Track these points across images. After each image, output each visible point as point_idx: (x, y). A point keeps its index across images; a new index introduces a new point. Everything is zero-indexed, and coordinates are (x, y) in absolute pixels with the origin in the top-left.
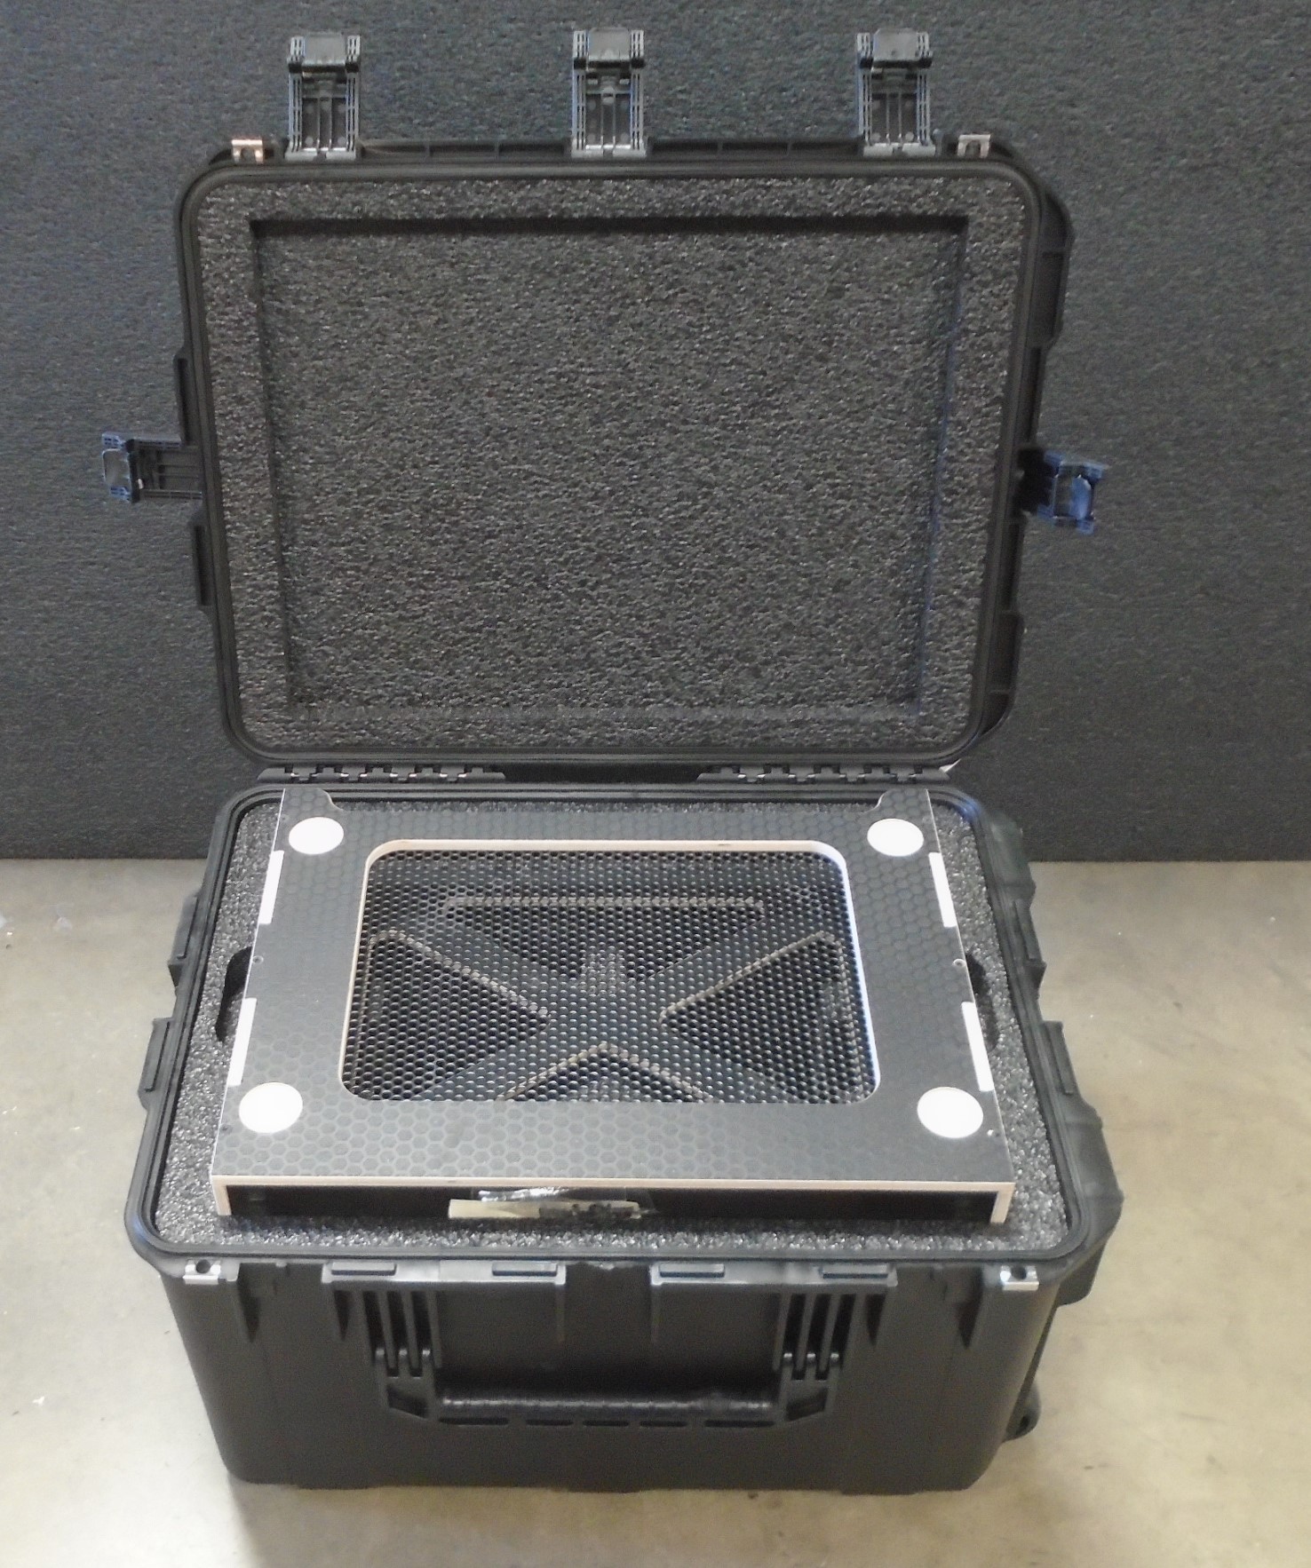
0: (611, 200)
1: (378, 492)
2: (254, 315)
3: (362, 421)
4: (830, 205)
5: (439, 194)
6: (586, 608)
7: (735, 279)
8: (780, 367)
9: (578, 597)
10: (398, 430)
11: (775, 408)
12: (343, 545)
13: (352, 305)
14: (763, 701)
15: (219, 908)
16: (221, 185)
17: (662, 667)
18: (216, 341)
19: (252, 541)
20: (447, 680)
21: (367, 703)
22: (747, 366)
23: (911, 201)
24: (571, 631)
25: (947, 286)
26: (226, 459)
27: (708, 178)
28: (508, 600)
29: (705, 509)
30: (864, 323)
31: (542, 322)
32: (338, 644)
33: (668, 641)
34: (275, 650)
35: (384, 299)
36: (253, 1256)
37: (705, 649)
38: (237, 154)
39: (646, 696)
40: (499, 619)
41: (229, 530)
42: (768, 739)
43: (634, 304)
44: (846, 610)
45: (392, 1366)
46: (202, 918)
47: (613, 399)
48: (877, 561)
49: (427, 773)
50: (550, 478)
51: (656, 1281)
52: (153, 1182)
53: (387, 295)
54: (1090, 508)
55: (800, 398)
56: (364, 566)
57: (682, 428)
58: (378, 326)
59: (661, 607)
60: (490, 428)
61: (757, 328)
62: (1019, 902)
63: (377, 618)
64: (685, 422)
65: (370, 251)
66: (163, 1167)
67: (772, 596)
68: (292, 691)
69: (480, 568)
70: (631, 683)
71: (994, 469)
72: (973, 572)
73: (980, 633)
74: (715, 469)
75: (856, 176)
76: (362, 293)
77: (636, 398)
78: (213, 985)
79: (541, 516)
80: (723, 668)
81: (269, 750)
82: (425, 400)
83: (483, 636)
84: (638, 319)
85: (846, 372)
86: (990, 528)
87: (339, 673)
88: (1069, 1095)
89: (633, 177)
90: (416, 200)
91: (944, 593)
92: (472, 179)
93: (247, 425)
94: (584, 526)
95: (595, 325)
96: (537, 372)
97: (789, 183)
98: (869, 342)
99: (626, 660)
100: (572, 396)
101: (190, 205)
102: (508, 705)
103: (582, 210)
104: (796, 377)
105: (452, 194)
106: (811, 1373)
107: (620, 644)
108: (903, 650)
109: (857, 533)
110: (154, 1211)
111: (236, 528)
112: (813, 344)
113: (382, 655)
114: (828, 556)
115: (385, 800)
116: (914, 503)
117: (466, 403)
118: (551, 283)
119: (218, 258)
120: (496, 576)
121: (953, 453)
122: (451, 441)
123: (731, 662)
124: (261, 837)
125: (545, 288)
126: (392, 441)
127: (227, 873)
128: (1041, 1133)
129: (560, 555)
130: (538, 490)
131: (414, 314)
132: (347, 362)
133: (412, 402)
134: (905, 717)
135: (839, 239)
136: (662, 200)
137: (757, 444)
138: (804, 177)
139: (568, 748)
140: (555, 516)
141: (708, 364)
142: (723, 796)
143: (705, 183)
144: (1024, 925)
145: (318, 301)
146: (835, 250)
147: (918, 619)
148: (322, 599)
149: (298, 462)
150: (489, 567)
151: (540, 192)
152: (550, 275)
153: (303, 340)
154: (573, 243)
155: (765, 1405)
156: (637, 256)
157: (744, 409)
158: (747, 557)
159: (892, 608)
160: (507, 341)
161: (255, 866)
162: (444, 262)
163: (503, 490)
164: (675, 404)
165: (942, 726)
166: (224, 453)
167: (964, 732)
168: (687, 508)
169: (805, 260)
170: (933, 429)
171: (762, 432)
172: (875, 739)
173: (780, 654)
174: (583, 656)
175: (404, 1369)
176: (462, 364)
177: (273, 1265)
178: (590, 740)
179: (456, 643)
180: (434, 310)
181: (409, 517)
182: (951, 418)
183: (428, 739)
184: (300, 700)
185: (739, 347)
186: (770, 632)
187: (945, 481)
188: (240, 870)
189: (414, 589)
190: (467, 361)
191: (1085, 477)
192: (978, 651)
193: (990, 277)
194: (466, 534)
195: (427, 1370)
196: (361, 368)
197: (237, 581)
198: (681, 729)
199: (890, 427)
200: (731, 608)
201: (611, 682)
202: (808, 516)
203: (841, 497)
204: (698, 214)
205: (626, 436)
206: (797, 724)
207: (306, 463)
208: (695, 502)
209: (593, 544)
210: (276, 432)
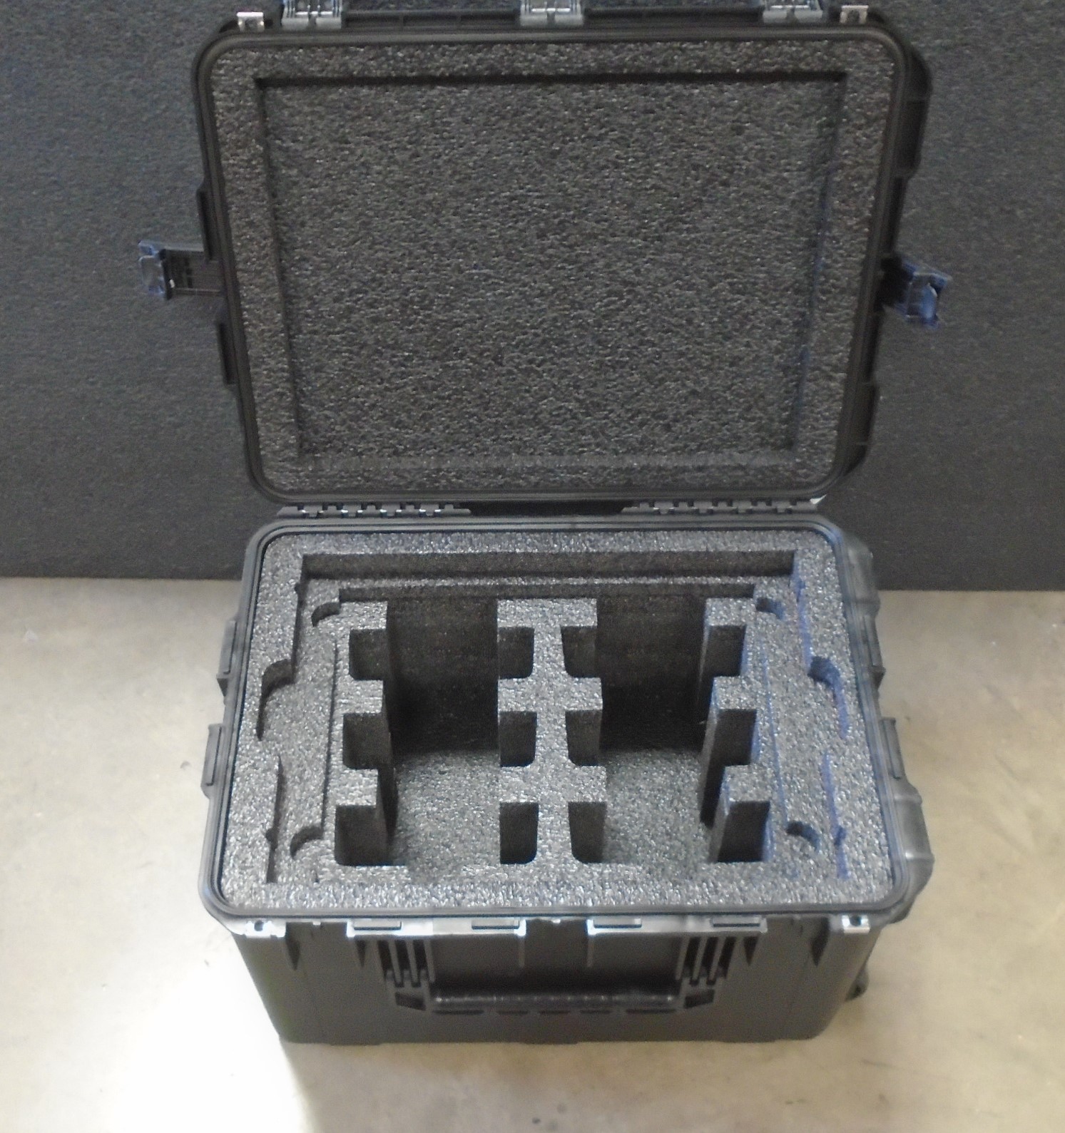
0: (555, 61)
1: (366, 292)
2: (261, 156)
3: (352, 237)
4: (733, 63)
5: (412, 56)
6: (533, 380)
7: (655, 120)
8: (691, 191)
9: (527, 372)
10: (380, 243)
11: (686, 223)
12: (338, 333)
13: (341, 143)
14: (674, 449)
15: (253, 627)
16: (230, 49)
17: (594, 424)
18: (230, 177)
19: (266, 334)
20: (423, 437)
21: (361, 454)
22: (665, 190)
23: (801, 60)
24: (522, 398)
25: (829, 125)
26: (241, 270)
27: (635, 42)
28: (472, 375)
29: (629, 302)
30: (760, 155)
31: (498, 155)
32: (338, 410)
33: (598, 405)
34: (285, 416)
35: (366, 138)
36: (295, 917)
37: (628, 411)
38: (240, 23)
39: (582, 446)
40: (465, 389)
41: (247, 326)
42: (675, 481)
43: (572, 140)
44: (741, 379)
45: (398, 980)
46: (241, 639)
47: (555, 217)
48: (765, 342)
49: (410, 509)
50: (505, 280)
51: (592, 931)
52: (218, 859)
53: (369, 135)
54: (936, 310)
55: (706, 215)
56: (355, 349)
57: (611, 239)
58: (362, 160)
59: (593, 379)
60: (455, 241)
61: (672, 160)
62: (867, 617)
63: (367, 389)
64: (614, 235)
65: (354, 99)
66: (224, 844)
67: (681, 370)
68: (301, 446)
69: (449, 350)
70: (569, 437)
71: (861, 274)
72: (841, 353)
73: (845, 400)
74: (637, 272)
75: (756, 40)
76: (349, 133)
77: (573, 217)
78: (252, 694)
79: (498, 310)
80: (642, 424)
81: (286, 493)
82: (402, 219)
83: (452, 403)
84: (576, 153)
85: (745, 195)
86: (856, 319)
87: (338, 432)
88: (898, 779)
89: (573, 42)
90: (392, 62)
91: (819, 369)
92: (438, 44)
93: (259, 243)
94: (531, 317)
95: (540, 157)
96: (494, 195)
97: (701, 45)
98: (764, 170)
99: (565, 420)
100: (522, 215)
101: (204, 66)
102: (472, 455)
103: (530, 68)
104: (704, 199)
105: (422, 56)
106: (702, 981)
107: (561, 408)
108: (785, 409)
109: (750, 320)
110: (219, 879)
111: (253, 325)
112: (718, 172)
113: (372, 417)
114: (727, 338)
115: (378, 532)
116: (796, 297)
117: (436, 221)
118: (505, 124)
119: (229, 110)
120: (462, 356)
121: (829, 261)
122: (425, 251)
123: (648, 420)
124: (282, 566)
125: (499, 128)
126: (376, 252)
127: (257, 597)
128: (875, 808)
129: (514, 339)
130: (495, 290)
131: (392, 150)
132: (339, 189)
133: (392, 221)
134: (784, 462)
135: (740, 87)
136: (595, 60)
137: (671, 252)
138: (713, 40)
139: (520, 489)
140: (508, 309)
141: (632, 189)
142: (641, 526)
143: (632, 46)
144: (871, 638)
145: (313, 140)
146: (736, 95)
147: (797, 386)
148: (323, 375)
149: (300, 269)
150: (456, 349)
151: (493, 56)
152: (503, 118)
153: (301, 171)
154: (523, 92)
155: (669, 998)
156: (574, 102)
157: (661, 225)
158: (662, 339)
159: (776, 378)
160: (469, 171)
161: (279, 591)
162: (415, 108)
163: (466, 290)
164: (606, 220)
165: (813, 469)
166: (240, 266)
167: (829, 474)
168: (614, 302)
169: (712, 104)
170: (814, 239)
171: (675, 243)
172: (761, 480)
173: (688, 413)
174: (532, 416)
175: (407, 984)
176: (431, 191)
177: (310, 925)
178: (537, 484)
179: (431, 407)
180: (409, 147)
181: (390, 312)
182: (827, 234)
183: (411, 483)
184: (308, 451)
185: (658, 175)
186: (680, 397)
187: (822, 284)
188: (268, 594)
189: (396, 367)
190: (435, 187)
191: (933, 286)
192: (843, 414)
193: (863, 121)
194: (438, 325)
195: (424, 983)
196: (349, 194)
197: (256, 366)
198: (609, 474)
199: (779, 238)
200: (649, 379)
201: (554, 437)
202: (711, 308)
203: (739, 292)
204: (625, 71)
205: (565, 246)
206: (700, 469)
207: (307, 270)
208: (621, 298)
209: (539, 331)
210: (281, 246)
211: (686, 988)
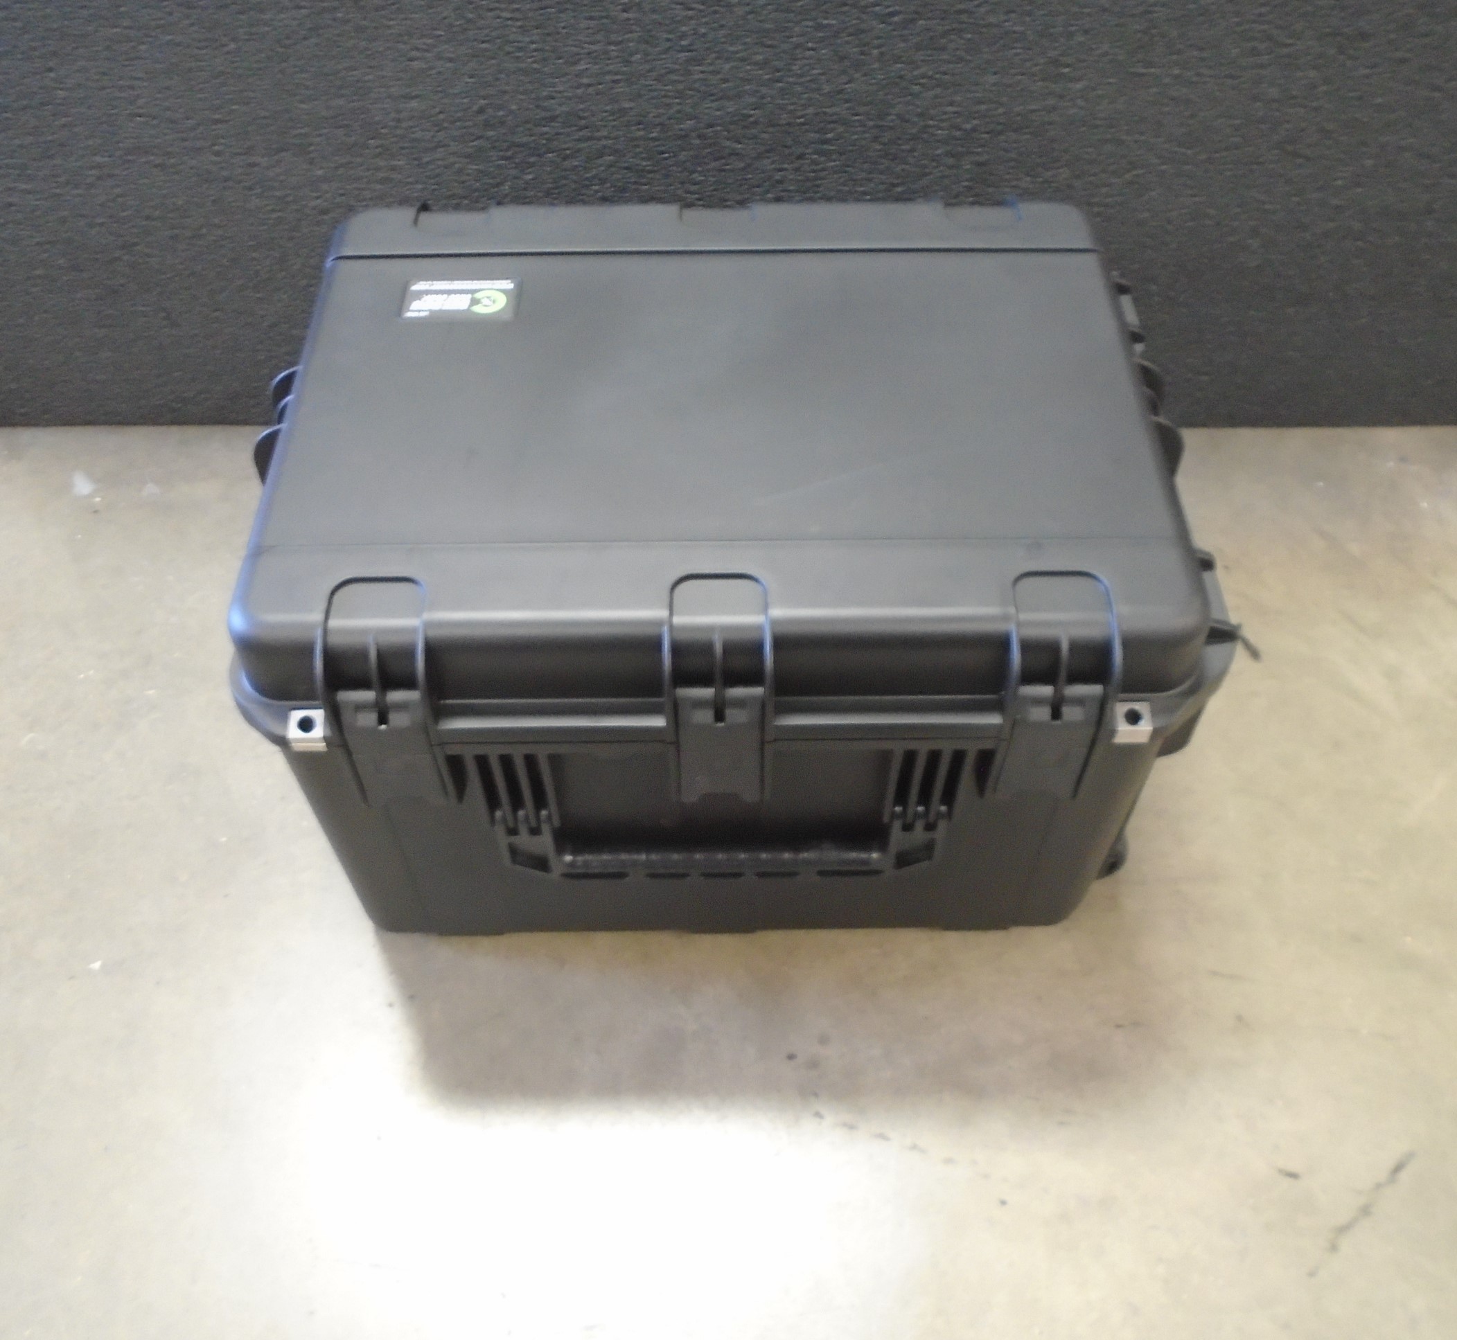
45: (511, 825)
106: (919, 826)
155: (875, 855)
175: (523, 830)
195: (546, 828)
211: (898, 838)
